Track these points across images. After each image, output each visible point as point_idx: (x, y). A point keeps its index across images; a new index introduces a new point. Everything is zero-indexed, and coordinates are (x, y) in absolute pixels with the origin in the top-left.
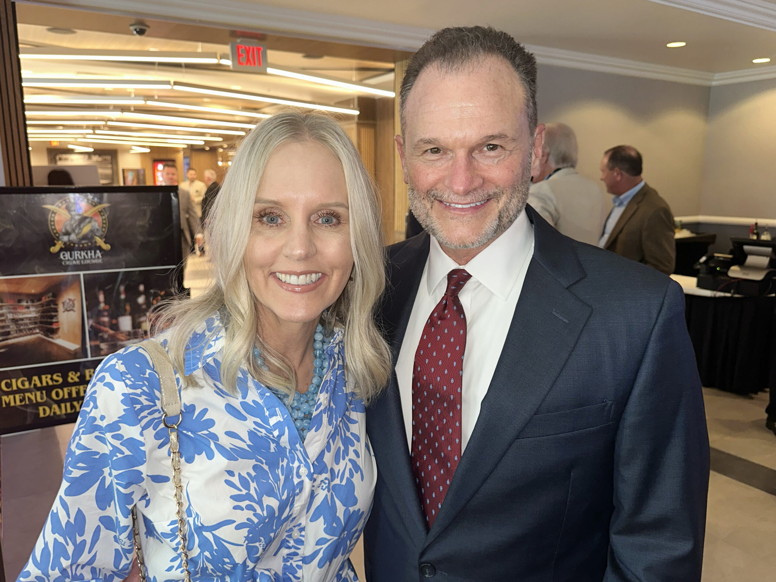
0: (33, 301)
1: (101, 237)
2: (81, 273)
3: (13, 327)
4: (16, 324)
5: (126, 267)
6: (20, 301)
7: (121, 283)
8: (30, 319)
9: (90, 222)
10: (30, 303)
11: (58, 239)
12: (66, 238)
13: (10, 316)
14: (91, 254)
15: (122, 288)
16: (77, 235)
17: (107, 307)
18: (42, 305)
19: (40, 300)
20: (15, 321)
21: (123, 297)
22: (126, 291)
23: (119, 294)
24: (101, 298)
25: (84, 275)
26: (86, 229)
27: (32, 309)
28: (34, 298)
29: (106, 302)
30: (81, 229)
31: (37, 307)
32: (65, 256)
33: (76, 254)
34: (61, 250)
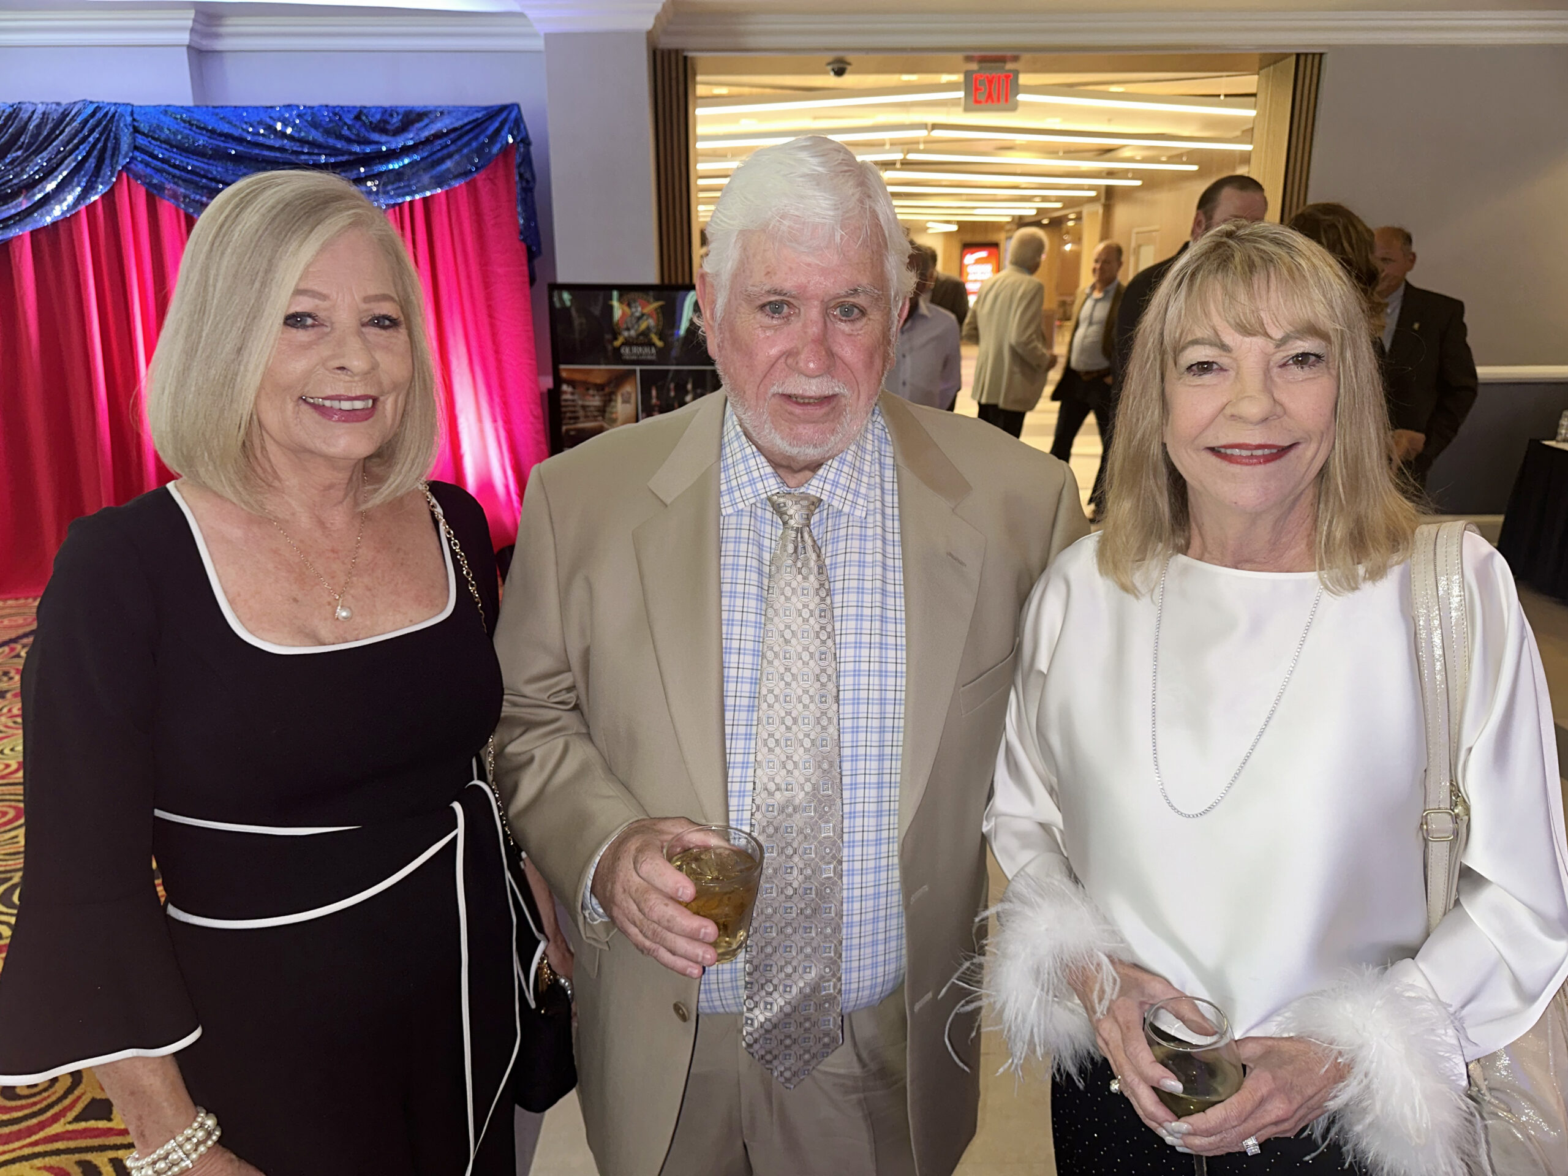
0: (598, 390)
1: (656, 334)
2: (638, 368)
3: (581, 413)
4: (586, 412)
5: (677, 364)
6: (588, 389)
7: (672, 380)
8: (595, 406)
9: (647, 319)
10: (595, 392)
11: (620, 334)
12: (626, 334)
13: (580, 403)
14: (647, 350)
15: (672, 386)
16: (636, 331)
17: (658, 403)
18: (605, 395)
19: (603, 389)
20: (584, 407)
21: (672, 394)
22: (676, 389)
23: (669, 390)
24: (654, 393)
25: (641, 371)
26: (643, 326)
27: (597, 398)
28: (600, 388)
29: (658, 398)
30: (639, 326)
31: (601, 396)
32: (626, 351)
33: (635, 349)
34: (623, 344)
